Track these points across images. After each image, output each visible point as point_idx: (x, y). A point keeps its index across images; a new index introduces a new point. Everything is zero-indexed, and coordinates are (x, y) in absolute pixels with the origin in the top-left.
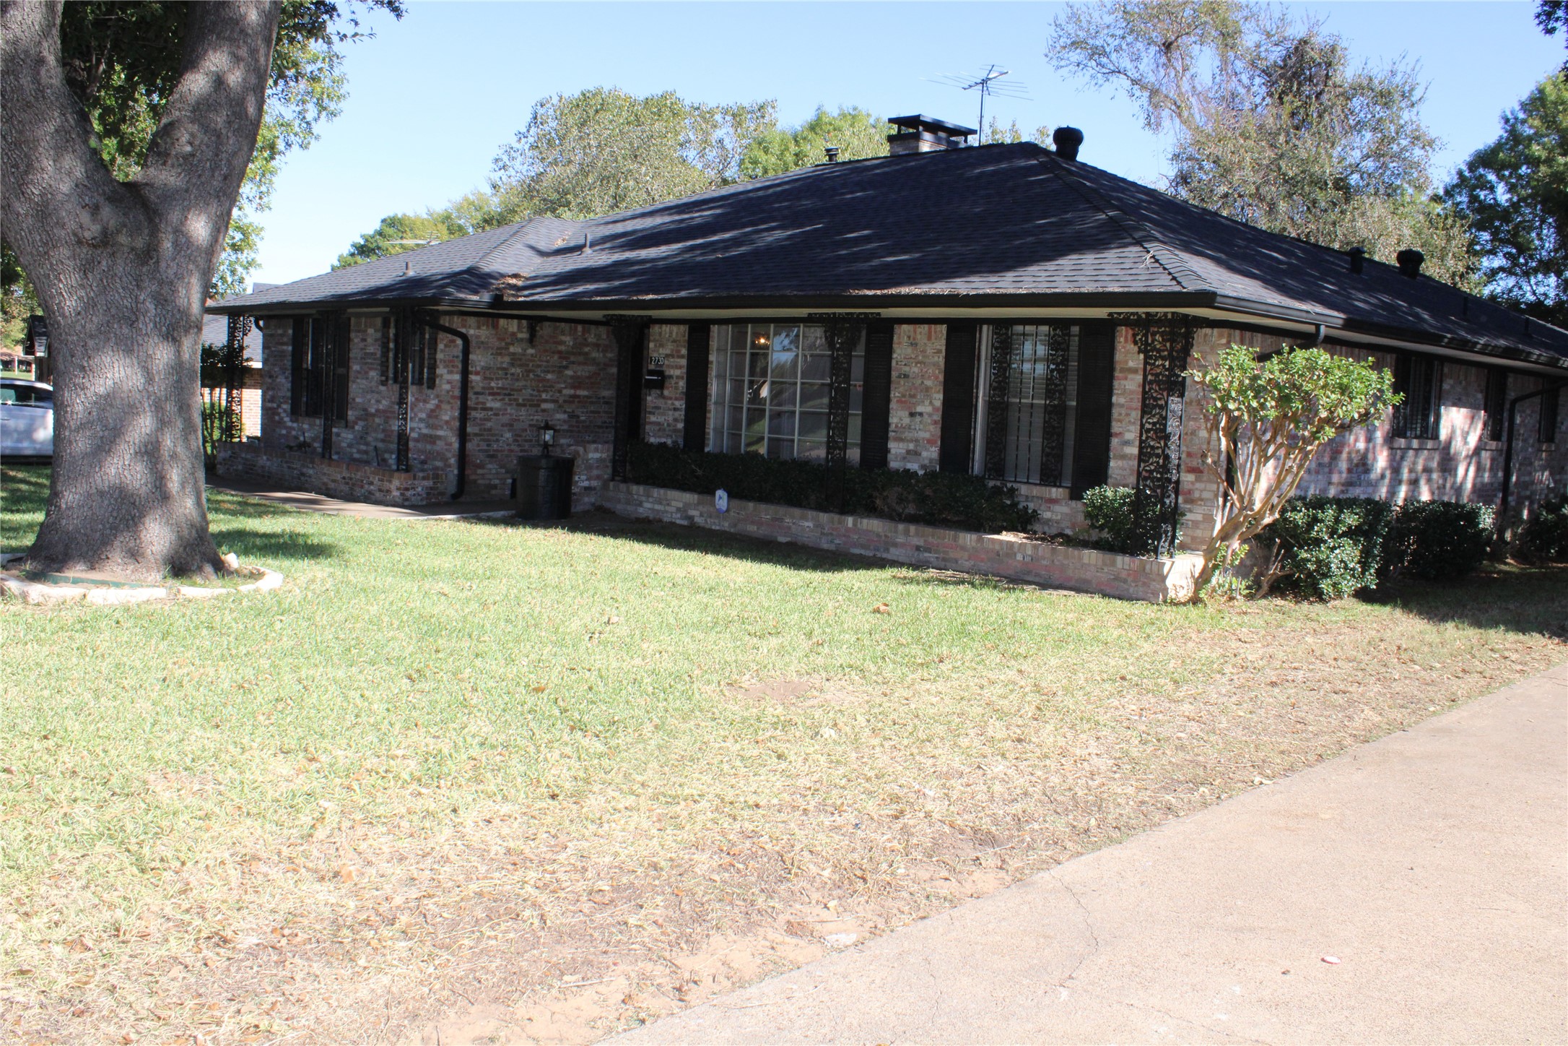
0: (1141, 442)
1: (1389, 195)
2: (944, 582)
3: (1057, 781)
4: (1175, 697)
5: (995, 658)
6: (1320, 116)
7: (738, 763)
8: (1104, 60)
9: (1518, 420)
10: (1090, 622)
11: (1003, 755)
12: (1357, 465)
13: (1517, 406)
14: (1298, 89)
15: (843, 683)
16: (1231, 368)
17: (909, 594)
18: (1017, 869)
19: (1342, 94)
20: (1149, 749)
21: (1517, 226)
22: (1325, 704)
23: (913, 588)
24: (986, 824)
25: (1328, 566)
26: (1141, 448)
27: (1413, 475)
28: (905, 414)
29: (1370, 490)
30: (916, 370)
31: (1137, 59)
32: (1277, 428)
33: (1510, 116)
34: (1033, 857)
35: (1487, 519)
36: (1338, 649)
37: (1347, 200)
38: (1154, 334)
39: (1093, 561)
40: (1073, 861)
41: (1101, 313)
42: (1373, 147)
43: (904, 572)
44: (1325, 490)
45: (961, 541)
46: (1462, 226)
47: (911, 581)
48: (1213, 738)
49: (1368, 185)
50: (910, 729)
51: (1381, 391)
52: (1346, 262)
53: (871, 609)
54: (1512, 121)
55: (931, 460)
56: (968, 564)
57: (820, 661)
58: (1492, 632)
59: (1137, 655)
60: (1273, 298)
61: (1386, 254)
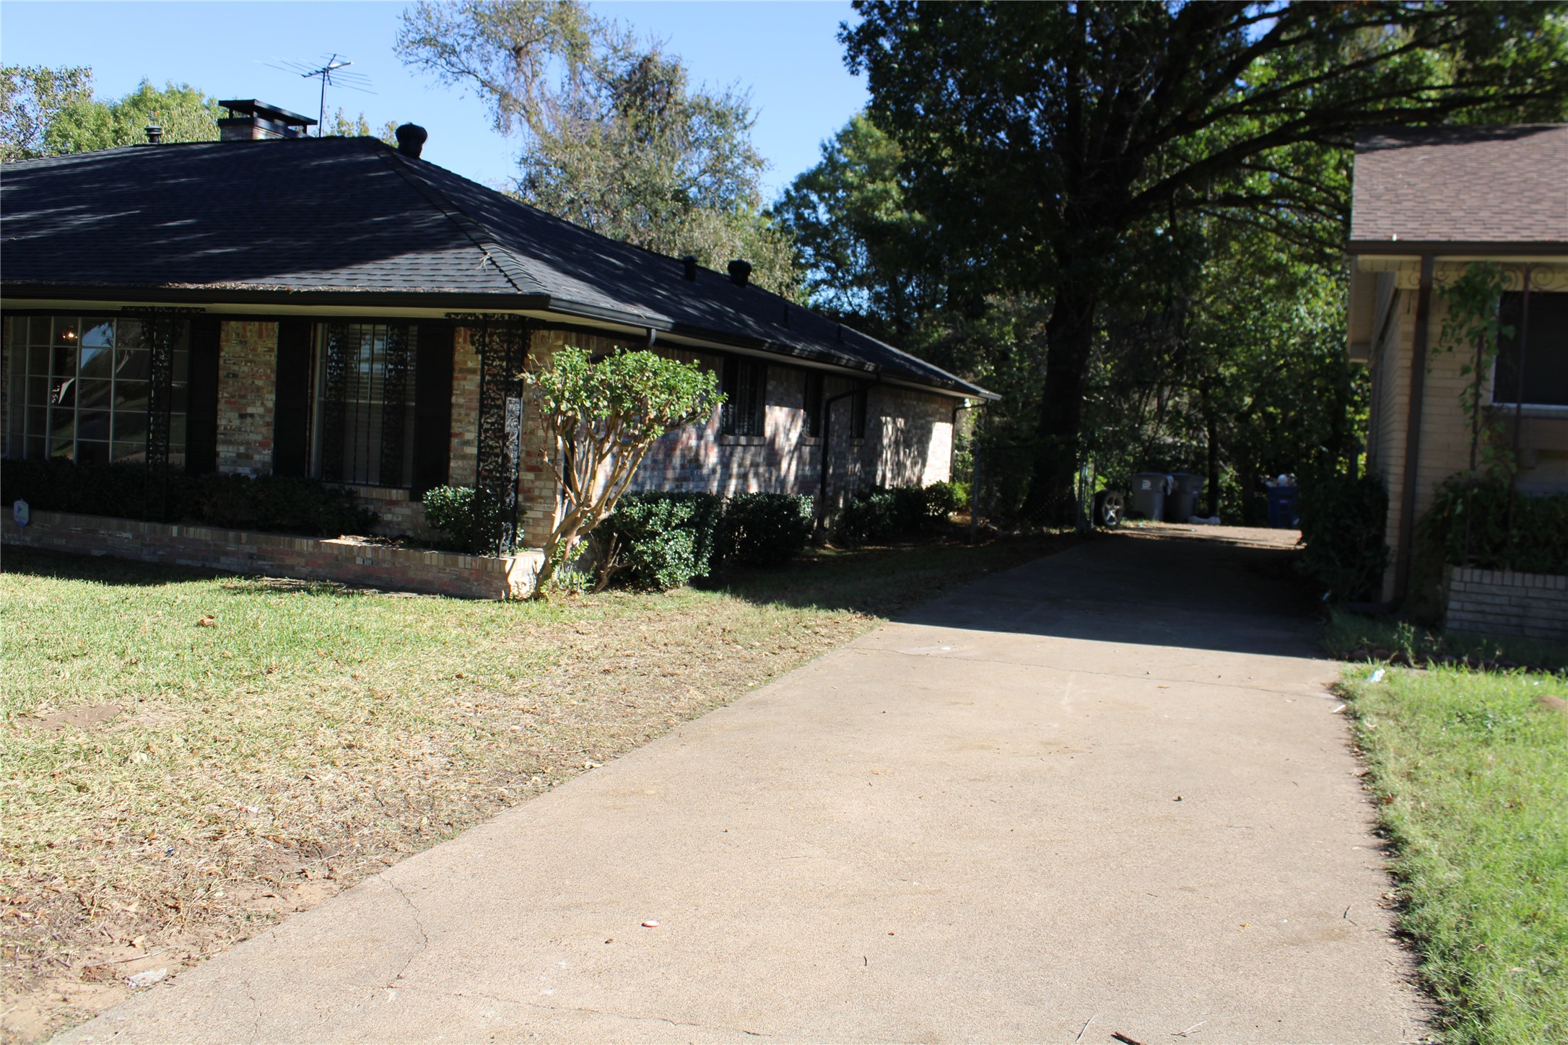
0: (480, 442)
1: (724, 209)
2: (279, 590)
3: (388, 784)
4: (510, 691)
5: (329, 665)
6: (662, 131)
7: (29, 801)
8: (454, 59)
9: (833, 418)
10: (430, 623)
11: (333, 764)
12: (690, 461)
13: (832, 406)
14: (642, 104)
15: (159, 702)
16: (564, 370)
17: (238, 604)
18: (345, 877)
19: (682, 112)
20: (484, 743)
21: (835, 244)
22: (655, 688)
23: (244, 598)
24: (313, 834)
25: (663, 557)
26: (480, 448)
27: (742, 470)
28: (234, 415)
29: (702, 484)
30: (246, 369)
31: (486, 60)
32: (610, 427)
33: (828, 145)
34: (362, 862)
35: (806, 509)
36: (668, 635)
37: (686, 211)
38: (491, 335)
39: (435, 563)
40: (404, 862)
41: (438, 313)
42: (710, 164)
43: (235, 582)
44: (660, 486)
45: (297, 547)
46: (788, 240)
47: (241, 590)
48: (546, 728)
49: (705, 198)
50: (232, 745)
51: (707, 391)
52: (680, 269)
53: (195, 622)
54: (830, 149)
55: (264, 463)
56: (305, 570)
57: (133, 681)
58: (806, 610)
59: (475, 652)
60: (606, 302)
61: (719, 265)
